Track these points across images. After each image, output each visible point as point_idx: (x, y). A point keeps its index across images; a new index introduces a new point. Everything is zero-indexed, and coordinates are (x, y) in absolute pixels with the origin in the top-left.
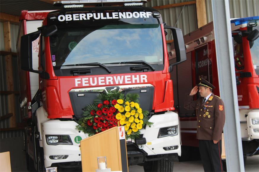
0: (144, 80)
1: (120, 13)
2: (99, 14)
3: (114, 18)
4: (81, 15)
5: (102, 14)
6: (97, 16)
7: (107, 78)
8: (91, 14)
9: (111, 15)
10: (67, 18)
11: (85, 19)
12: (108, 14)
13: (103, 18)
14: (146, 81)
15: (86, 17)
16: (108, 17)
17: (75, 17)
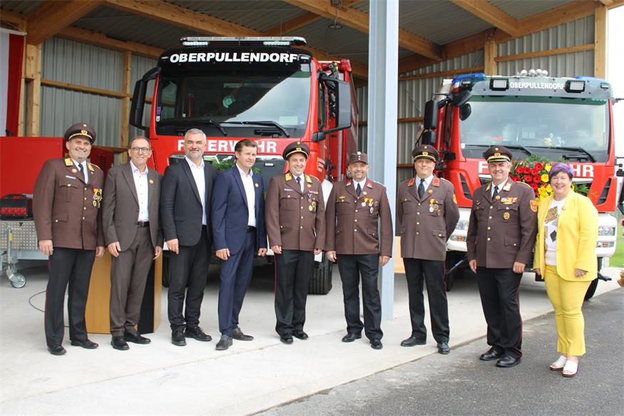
0: (271, 150)
1: (253, 55)
2: (223, 54)
3: (243, 60)
4: (199, 54)
5: (228, 54)
6: (220, 58)
7: (221, 142)
8: (213, 54)
9: (239, 57)
10: (182, 58)
11: (204, 60)
12: (235, 55)
13: (227, 60)
14: (274, 151)
15: (206, 58)
16: (235, 59)
17: (192, 58)
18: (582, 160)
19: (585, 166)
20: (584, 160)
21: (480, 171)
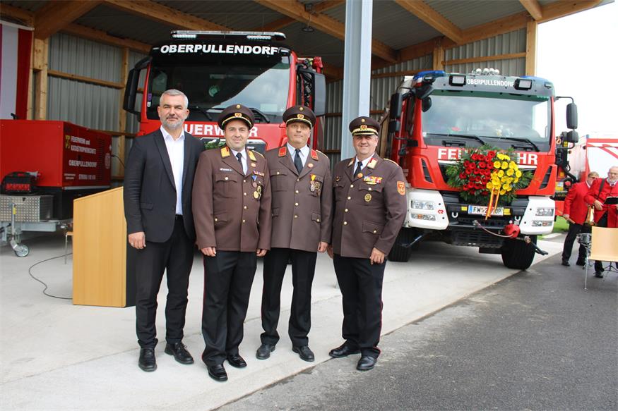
0: (253, 134)
1: (237, 47)
2: (210, 46)
3: (228, 51)
4: (188, 46)
5: (214, 46)
6: (207, 49)
8: (201, 46)
9: (224, 49)
10: (171, 49)
11: (192, 51)
12: (221, 47)
13: (213, 51)
14: (256, 135)
15: (193, 49)
16: (221, 51)
17: (181, 49)
18: (528, 150)
19: (530, 155)
20: (530, 150)
21: (440, 157)
